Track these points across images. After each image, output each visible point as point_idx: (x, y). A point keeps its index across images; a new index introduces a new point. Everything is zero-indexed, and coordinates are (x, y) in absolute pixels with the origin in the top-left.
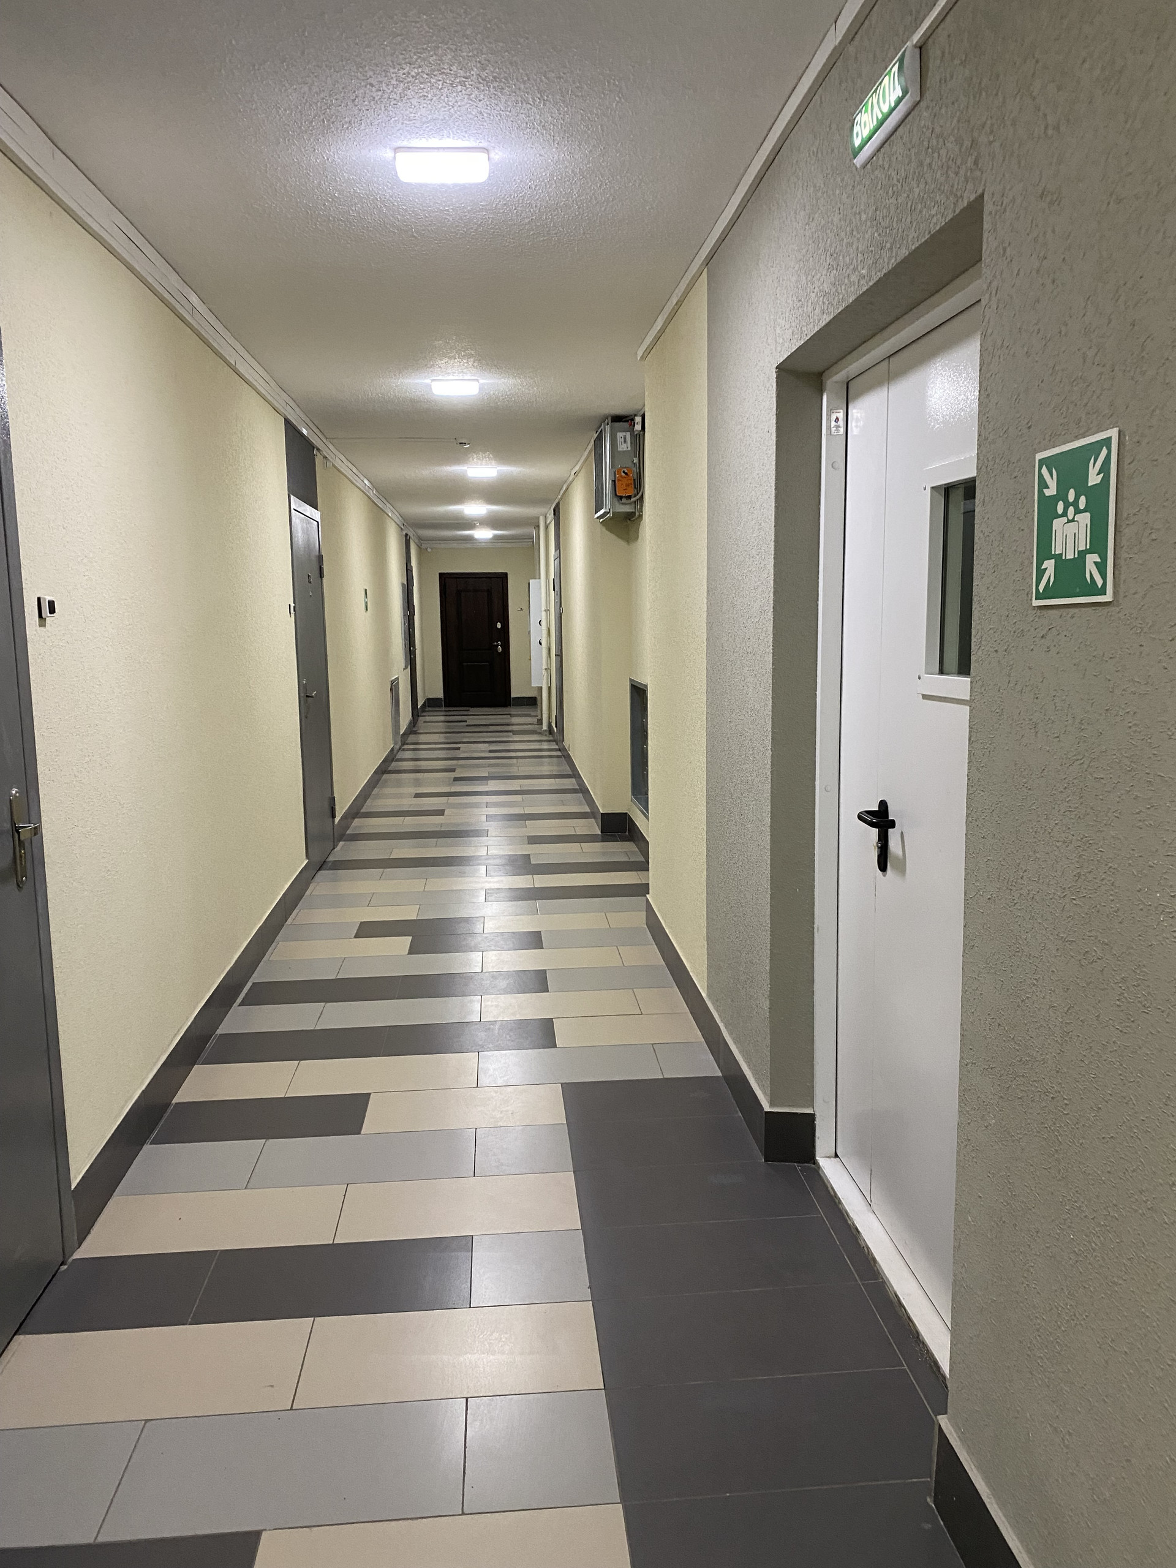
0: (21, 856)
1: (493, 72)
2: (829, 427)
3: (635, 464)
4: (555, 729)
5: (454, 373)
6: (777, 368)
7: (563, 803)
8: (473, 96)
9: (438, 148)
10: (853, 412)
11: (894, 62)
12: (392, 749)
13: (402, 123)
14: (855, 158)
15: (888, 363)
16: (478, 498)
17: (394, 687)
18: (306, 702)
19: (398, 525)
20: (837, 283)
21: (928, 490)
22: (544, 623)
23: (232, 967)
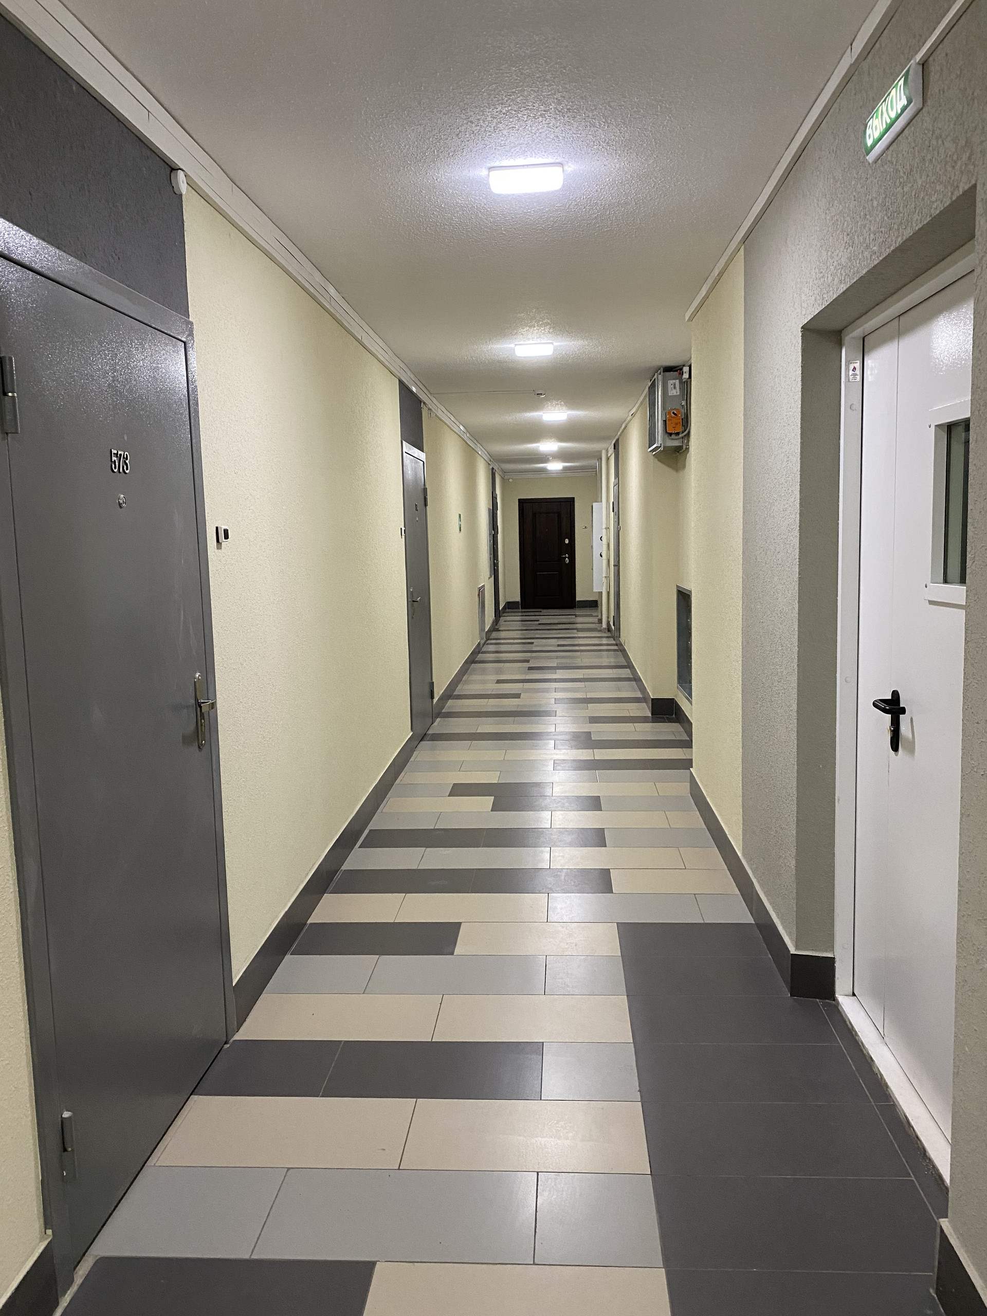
0: (202, 725)
1: (566, 105)
2: (847, 376)
3: (683, 406)
4: (613, 627)
5: (533, 338)
6: (802, 328)
7: (619, 690)
8: (551, 124)
9: (523, 166)
10: (868, 362)
11: (901, 76)
12: (479, 644)
13: (495, 149)
14: (867, 155)
15: (897, 323)
16: (551, 437)
17: (481, 592)
18: (412, 605)
19: (486, 461)
20: (853, 258)
21: (933, 428)
22: (604, 539)
23: (353, 817)
